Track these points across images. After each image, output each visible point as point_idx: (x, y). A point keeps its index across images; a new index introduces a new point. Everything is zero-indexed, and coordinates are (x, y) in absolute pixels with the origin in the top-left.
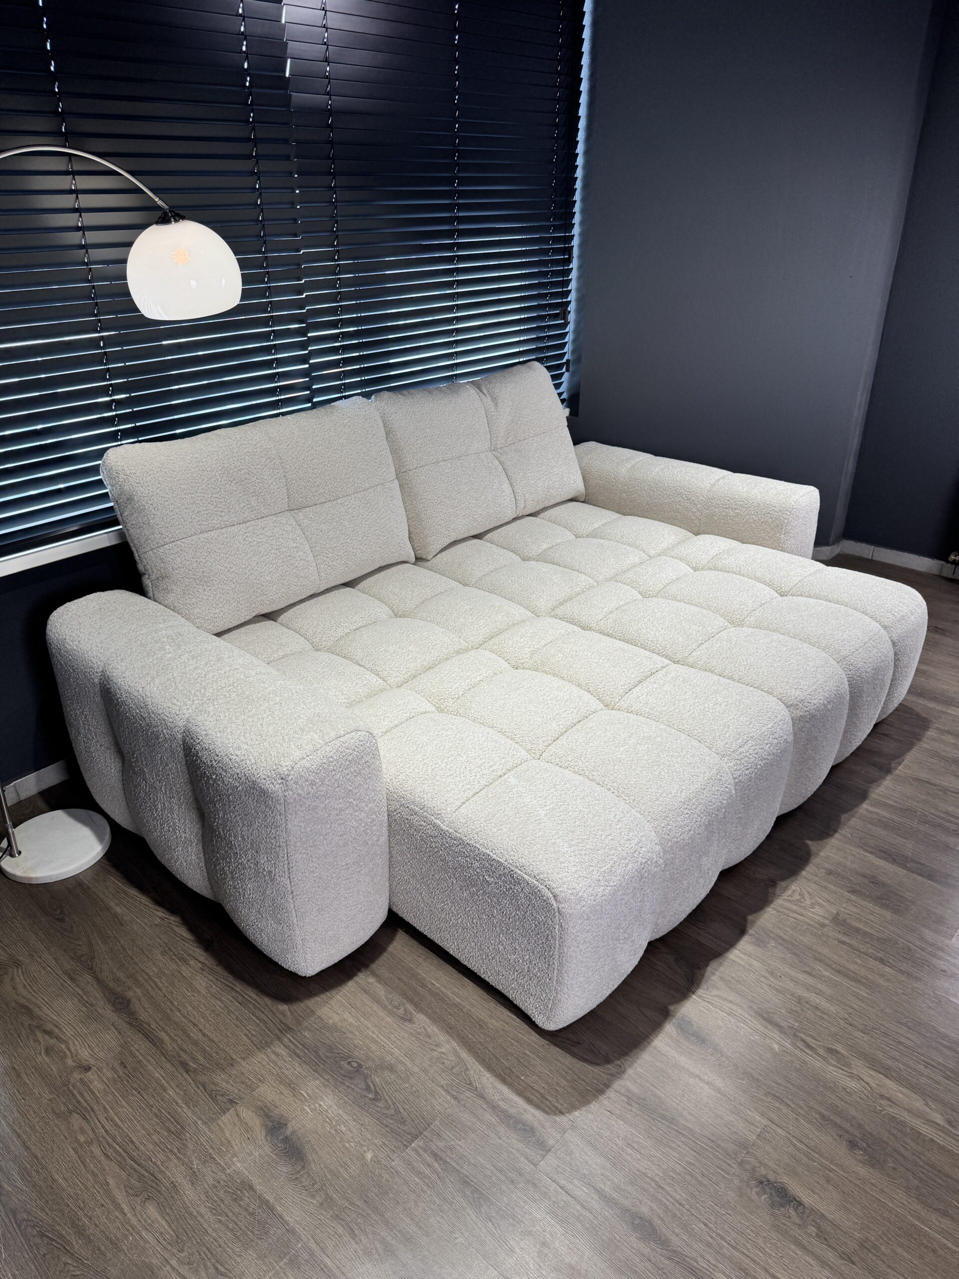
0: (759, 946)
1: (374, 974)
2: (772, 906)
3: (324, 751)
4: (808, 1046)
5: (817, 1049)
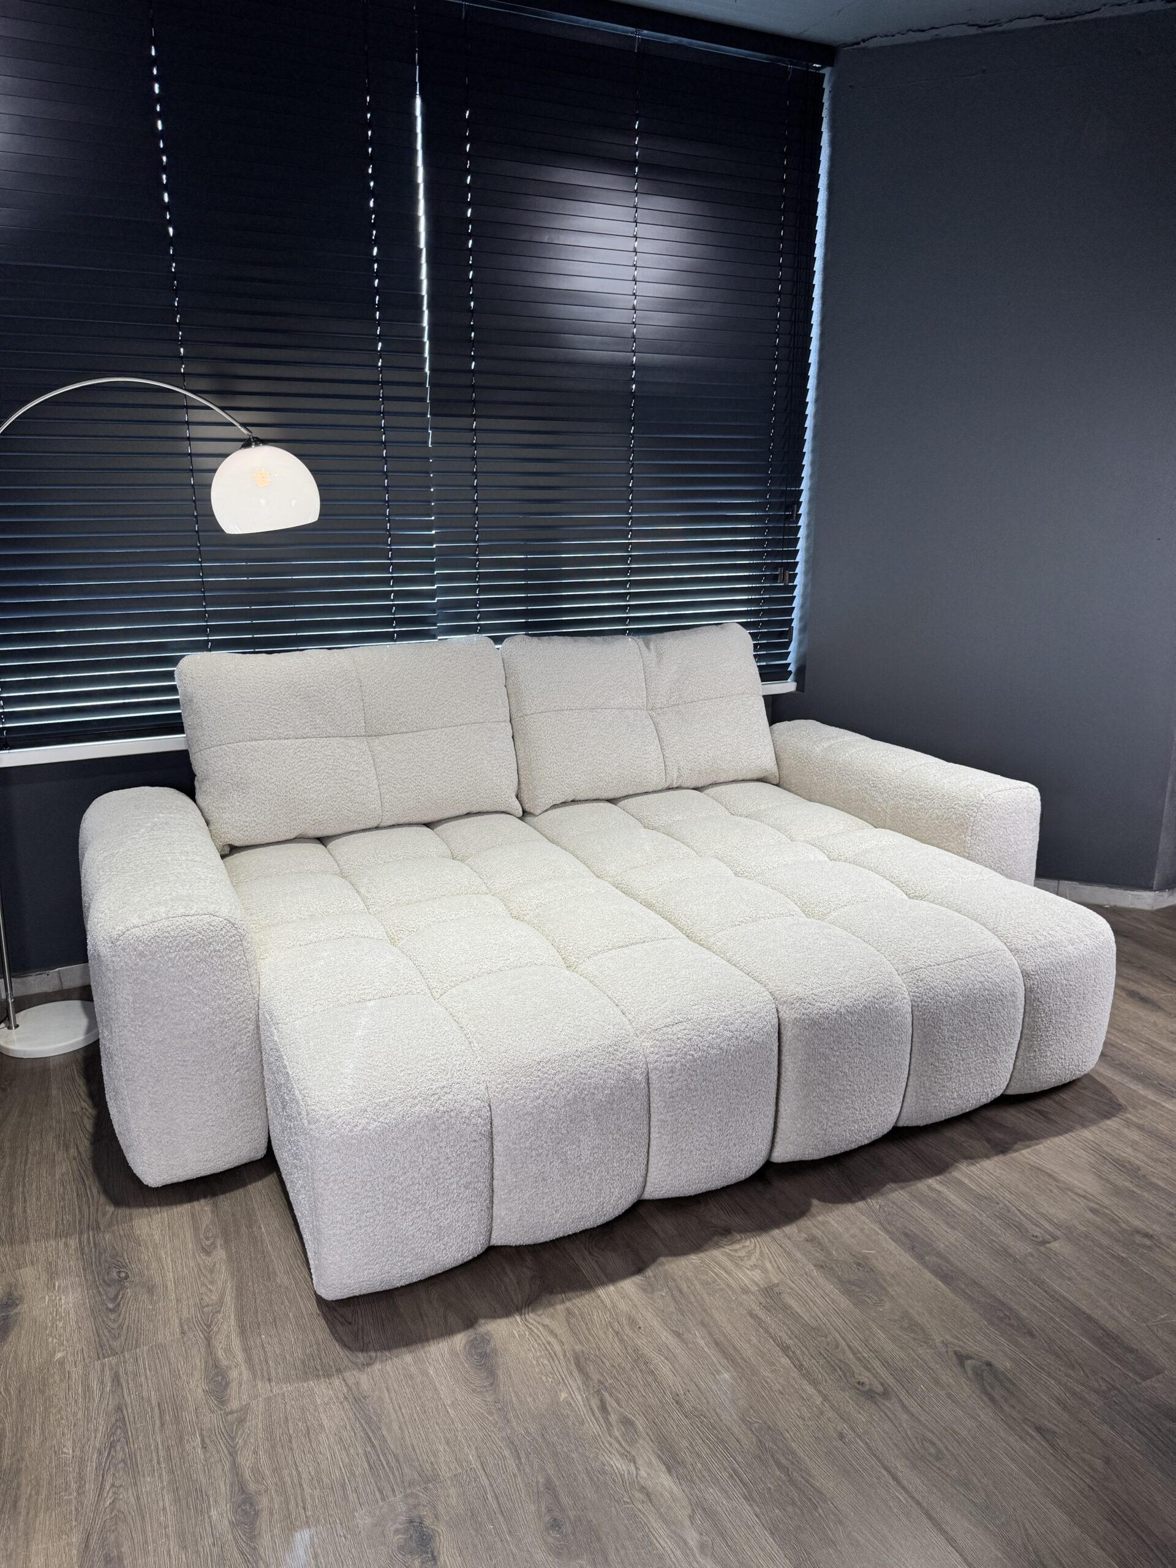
0: (644, 1290)
1: (215, 1205)
2: (702, 1255)
3: (161, 924)
4: (603, 1408)
5: (610, 1414)
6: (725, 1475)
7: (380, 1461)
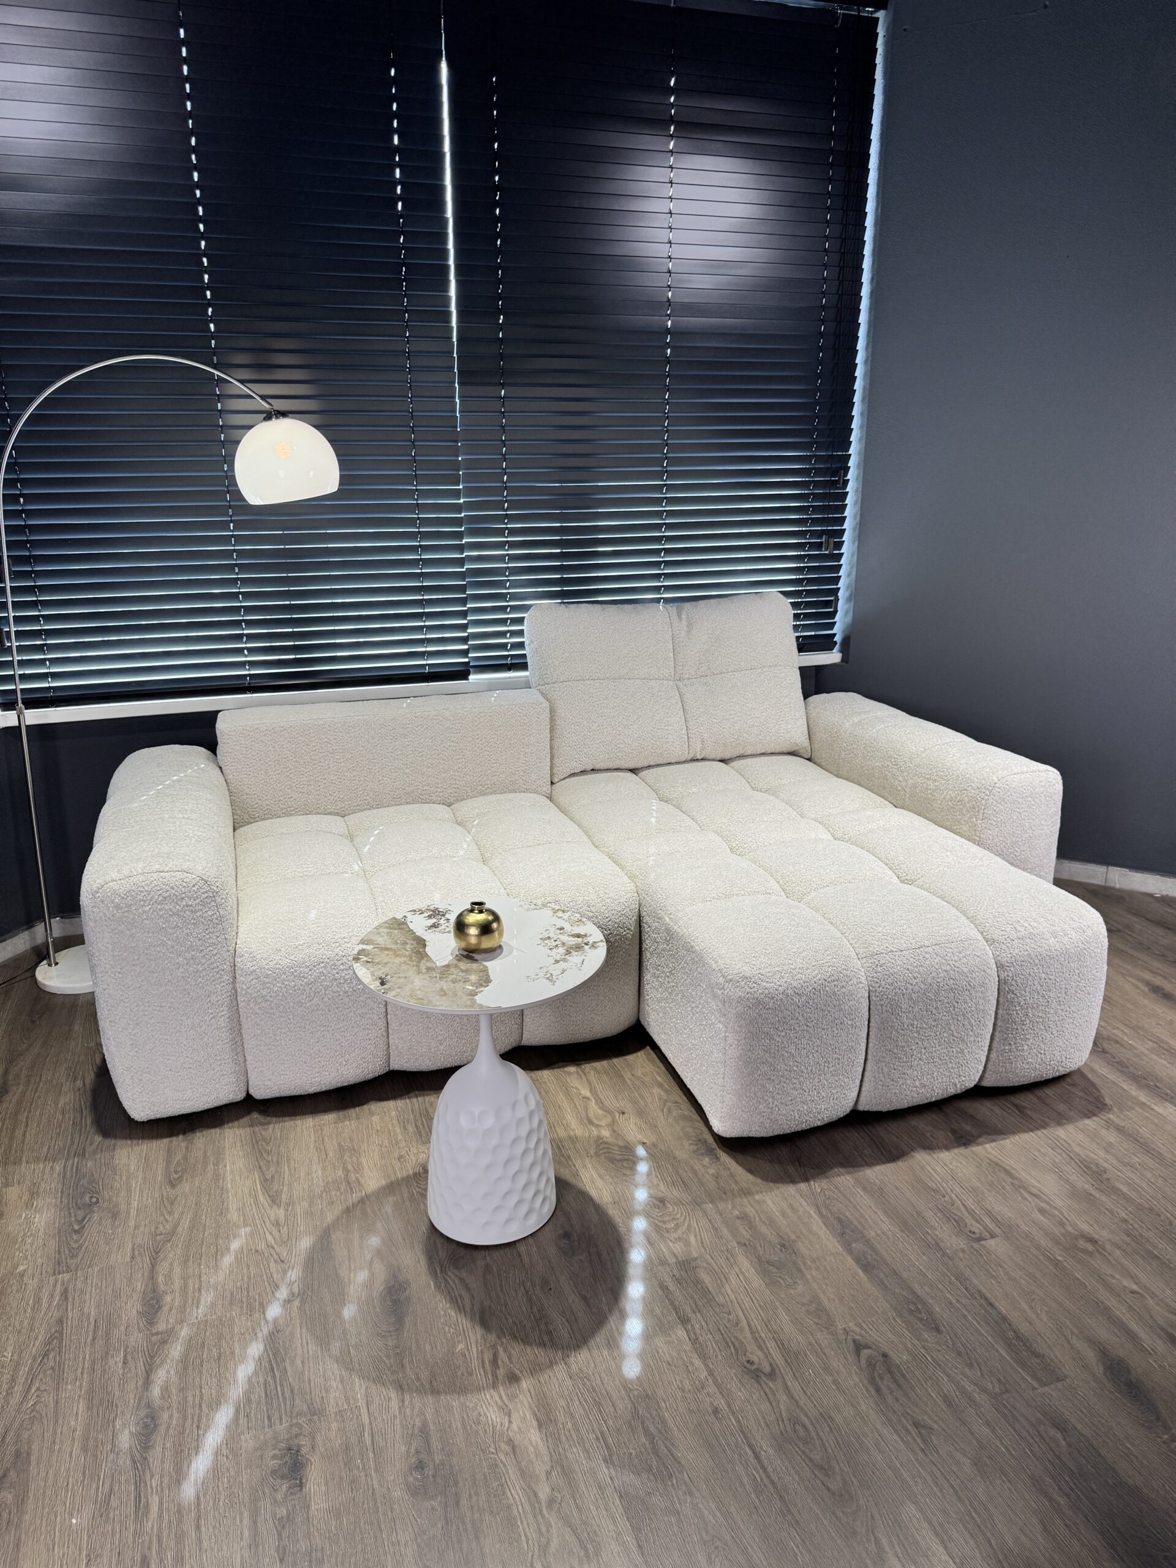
1: (191, 1142)
3: (137, 879)
4: (495, 1362)
5: (499, 1368)
6: (592, 1436)
7: (277, 1391)
